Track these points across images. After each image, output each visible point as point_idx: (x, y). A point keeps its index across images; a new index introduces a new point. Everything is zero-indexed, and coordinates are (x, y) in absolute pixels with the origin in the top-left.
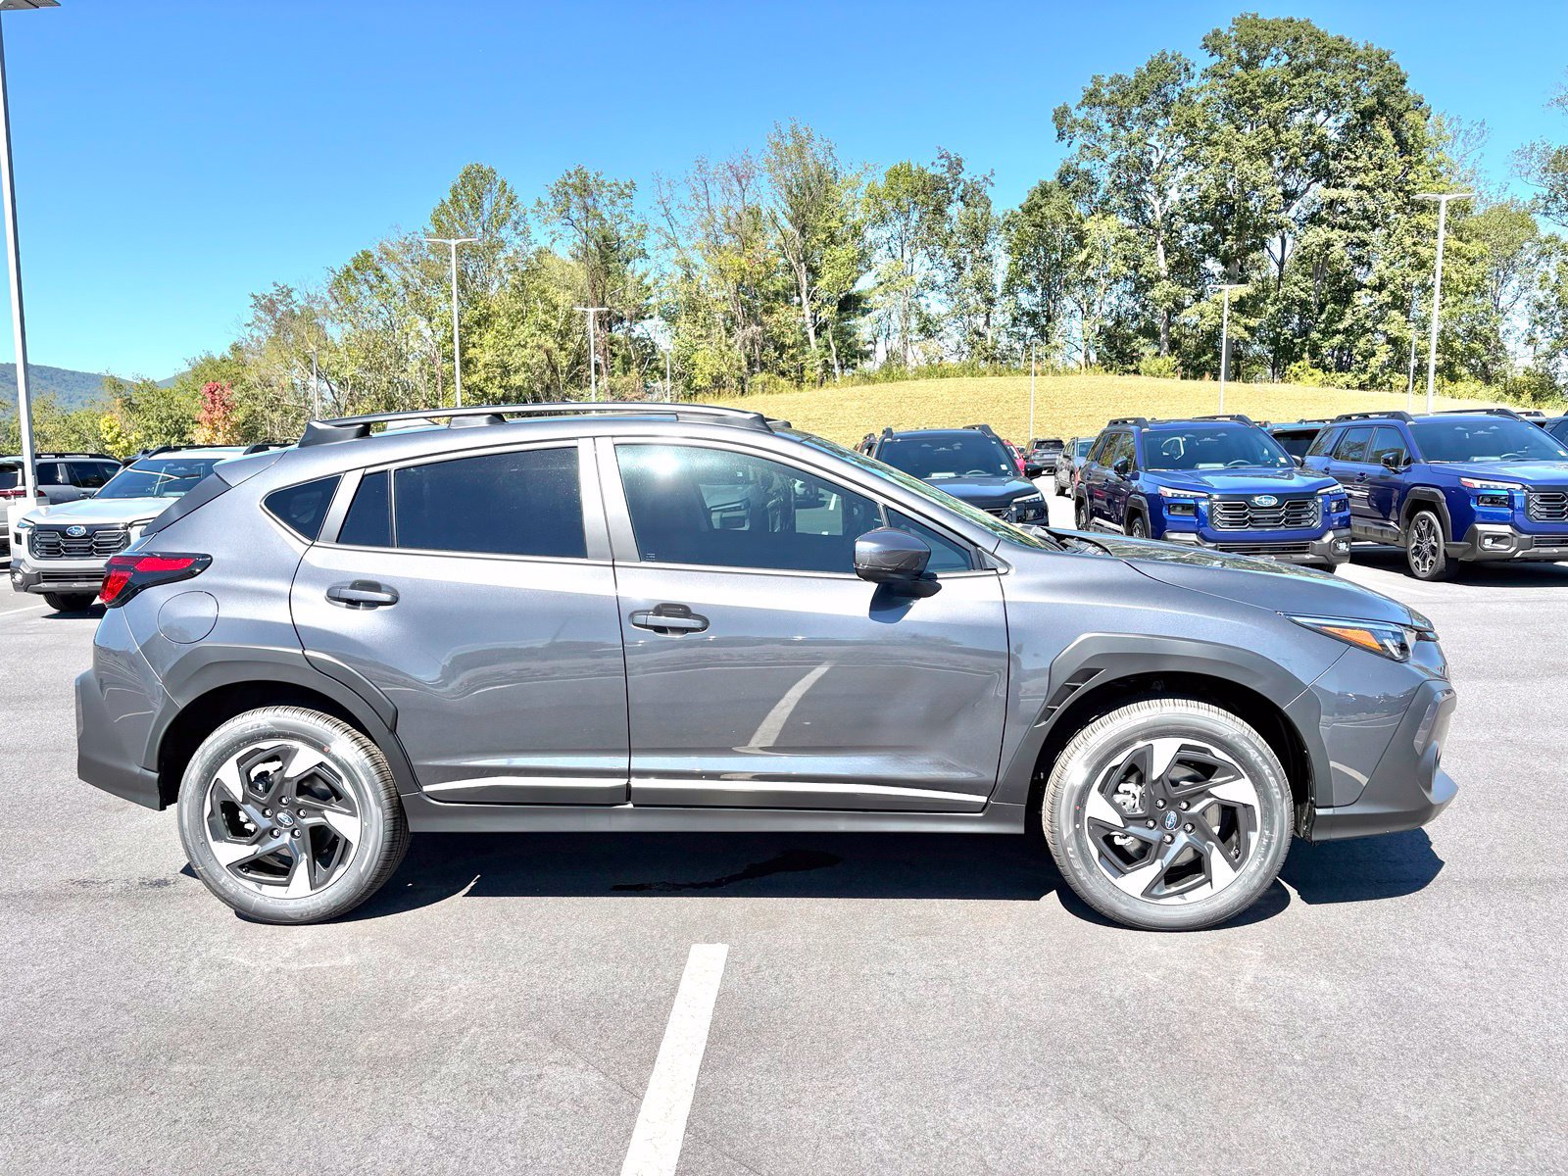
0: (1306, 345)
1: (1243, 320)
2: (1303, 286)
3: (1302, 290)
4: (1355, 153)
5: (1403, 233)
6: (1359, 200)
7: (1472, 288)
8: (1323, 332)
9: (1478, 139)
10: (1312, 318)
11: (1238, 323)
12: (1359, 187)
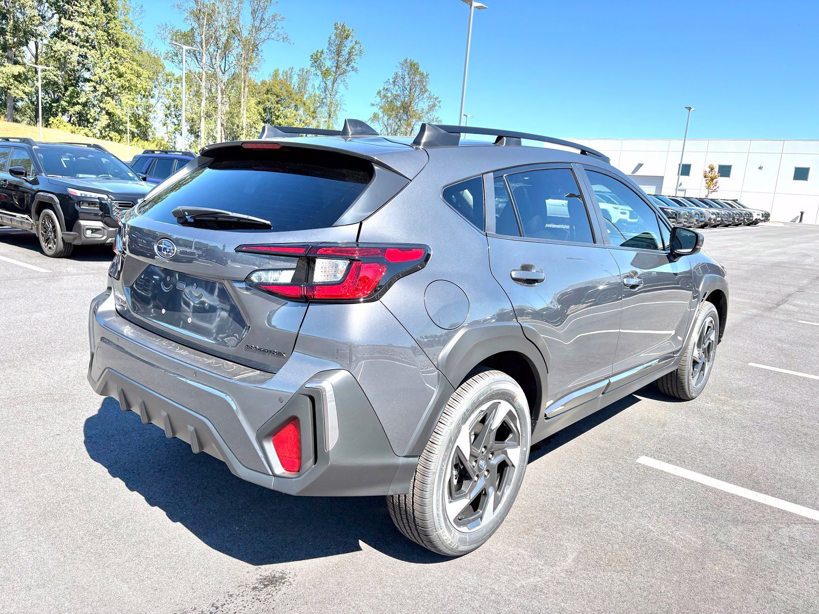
0: (59, 108)
1: (21, 87)
2: (55, 73)
3: (55, 75)
4: (80, 3)
5: (109, 55)
6: (84, 30)
7: (147, 93)
8: (69, 102)
9: (140, 14)
10: (61, 93)
11: (18, 89)
12: (83, 23)
